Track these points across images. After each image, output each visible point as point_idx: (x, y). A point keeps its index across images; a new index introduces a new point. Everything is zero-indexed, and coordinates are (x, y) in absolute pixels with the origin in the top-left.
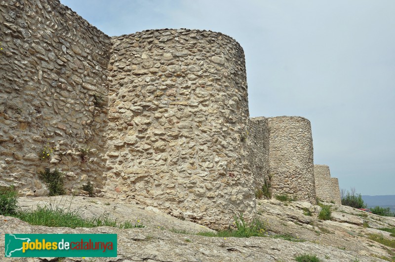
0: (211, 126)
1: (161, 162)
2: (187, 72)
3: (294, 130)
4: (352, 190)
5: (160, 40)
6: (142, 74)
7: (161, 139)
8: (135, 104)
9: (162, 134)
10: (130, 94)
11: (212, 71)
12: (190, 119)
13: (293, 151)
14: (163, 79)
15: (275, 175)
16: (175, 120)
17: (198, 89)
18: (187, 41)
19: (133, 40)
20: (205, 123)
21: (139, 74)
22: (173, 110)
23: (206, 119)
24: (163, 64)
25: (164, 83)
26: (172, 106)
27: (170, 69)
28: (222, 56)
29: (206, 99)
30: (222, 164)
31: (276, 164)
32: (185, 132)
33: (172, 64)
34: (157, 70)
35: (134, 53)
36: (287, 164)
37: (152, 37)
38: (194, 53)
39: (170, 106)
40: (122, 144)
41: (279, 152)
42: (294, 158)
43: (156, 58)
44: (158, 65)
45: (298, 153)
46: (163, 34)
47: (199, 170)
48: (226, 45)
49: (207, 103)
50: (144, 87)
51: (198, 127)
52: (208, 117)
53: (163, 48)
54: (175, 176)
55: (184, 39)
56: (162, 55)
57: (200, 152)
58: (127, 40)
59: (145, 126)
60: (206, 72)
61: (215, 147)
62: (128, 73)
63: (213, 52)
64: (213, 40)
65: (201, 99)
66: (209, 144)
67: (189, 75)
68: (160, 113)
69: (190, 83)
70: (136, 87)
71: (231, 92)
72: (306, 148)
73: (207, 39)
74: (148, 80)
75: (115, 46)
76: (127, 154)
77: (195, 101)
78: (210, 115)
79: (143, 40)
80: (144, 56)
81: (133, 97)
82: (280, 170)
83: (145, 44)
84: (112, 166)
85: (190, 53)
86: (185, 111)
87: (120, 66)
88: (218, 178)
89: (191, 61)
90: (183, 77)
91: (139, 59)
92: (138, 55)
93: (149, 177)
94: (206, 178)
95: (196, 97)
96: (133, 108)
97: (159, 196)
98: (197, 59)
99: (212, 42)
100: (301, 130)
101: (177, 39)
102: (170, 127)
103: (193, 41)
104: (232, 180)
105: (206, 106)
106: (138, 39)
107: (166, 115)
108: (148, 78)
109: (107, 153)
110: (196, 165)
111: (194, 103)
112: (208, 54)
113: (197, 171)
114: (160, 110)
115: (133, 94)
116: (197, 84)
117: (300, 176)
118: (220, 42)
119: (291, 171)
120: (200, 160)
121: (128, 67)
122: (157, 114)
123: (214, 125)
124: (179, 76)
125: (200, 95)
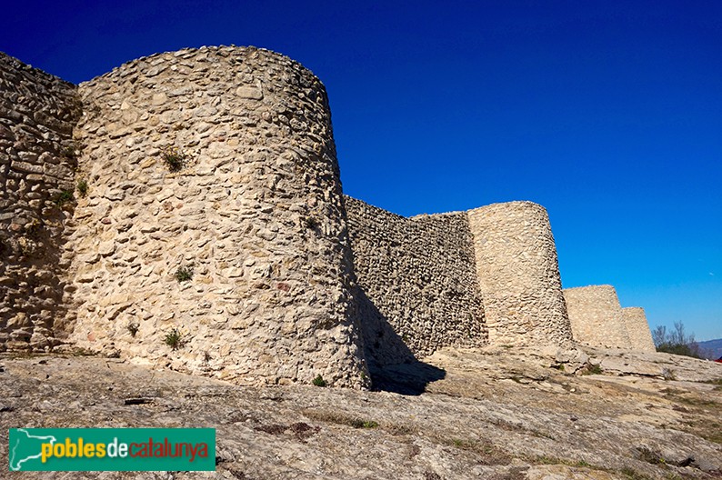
0: (239, 204)
1: (153, 277)
2: (192, 120)
3: (515, 225)
4: (676, 326)
5: (148, 74)
6: (123, 136)
7: (152, 238)
8: (113, 187)
9: (154, 230)
10: (105, 171)
11: (238, 111)
12: (201, 197)
13: (516, 260)
14: (154, 138)
15: (492, 305)
16: (175, 202)
17: (212, 146)
18: (192, 67)
19: (110, 82)
20: (226, 201)
21: (118, 137)
22: (171, 186)
23: (229, 193)
24: (152, 112)
25: (156, 144)
26: (171, 180)
27: (164, 119)
28: (257, 85)
29: (226, 159)
30: (261, 268)
31: (491, 287)
32: (191, 222)
33: (167, 109)
34: (144, 124)
35: (111, 103)
36: (509, 284)
37: (136, 72)
38: (205, 85)
39: (166, 181)
40: (95, 257)
41: (493, 265)
42: (520, 273)
43: (142, 105)
44: (146, 115)
45: (526, 263)
46: (152, 63)
47: (217, 284)
48: (266, 65)
49: (228, 166)
50: (123, 156)
51: (215, 208)
52: (231, 189)
53: (151, 87)
54: (174, 299)
55: (187, 65)
56: (150, 98)
57: (218, 251)
58: (102, 85)
59: (128, 221)
60: (225, 114)
61: (246, 240)
62: (103, 138)
63: (240, 79)
64: (238, 61)
65: (219, 161)
66: (234, 235)
67: (196, 124)
68: (149, 196)
69: (198, 137)
70: (112, 158)
71: (280, 145)
72: (539, 254)
73: (227, 59)
74: (129, 144)
75: (84, 97)
76: (103, 273)
77: (207, 165)
78: (235, 186)
79: (123, 80)
80: (125, 106)
81: (108, 177)
82: (498, 295)
83: (126, 85)
84: (84, 299)
85: (197, 86)
86: (191, 185)
87: (91, 130)
88: (253, 293)
89: (200, 101)
90: (187, 128)
91: (117, 112)
92: (117, 106)
93: (134, 306)
94: (228, 295)
95: (209, 159)
96: (109, 193)
97: (149, 338)
98: (209, 95)
99: (238, 63)
100: (526, 223)
101: (174, 67)
102: (167, 215)
103: (201, 67)
104: (286, 296)
105: (227, 171)
106: (116, 79)
107: (160, 196)
108: (130, 141)
109: (77, 276)
110: (212, 274)
111: (204, 168)
112: (230, 85)
113: (213, 285)
114: (151, 189)
115: (110, 170)
116: (211, 137)
117: (534, 302)
118: (253, 62)
119: (518, 295)
120: (219, 266)
121: (102, 129)
122: (147, 198)
123: (244, 202)
124: (180, 128)
125: (215, 156)
